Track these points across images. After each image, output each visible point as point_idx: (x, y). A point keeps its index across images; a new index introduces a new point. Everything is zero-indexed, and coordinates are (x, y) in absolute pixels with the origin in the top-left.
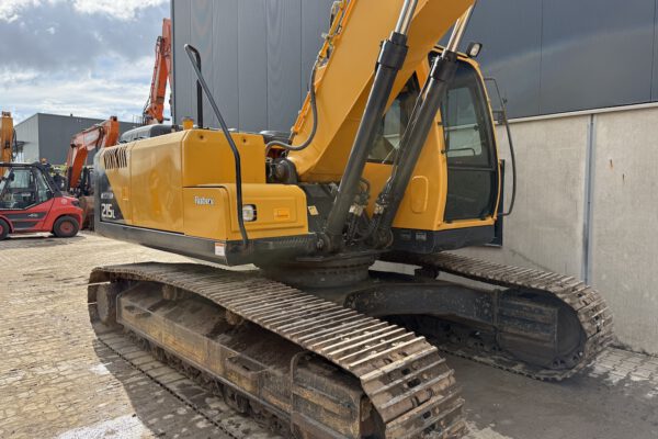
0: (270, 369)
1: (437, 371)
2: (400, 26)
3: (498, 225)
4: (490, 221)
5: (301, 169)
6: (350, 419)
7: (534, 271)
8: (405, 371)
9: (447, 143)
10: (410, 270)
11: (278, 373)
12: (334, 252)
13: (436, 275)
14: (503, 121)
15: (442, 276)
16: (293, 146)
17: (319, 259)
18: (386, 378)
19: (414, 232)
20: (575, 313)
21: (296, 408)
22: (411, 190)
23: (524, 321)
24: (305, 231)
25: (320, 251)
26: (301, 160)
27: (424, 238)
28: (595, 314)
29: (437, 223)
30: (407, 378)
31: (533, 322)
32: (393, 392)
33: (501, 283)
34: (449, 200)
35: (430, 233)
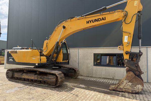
0: (45, 77)
1: (62, 74)
2: (58, 41)
3: (69, 61)
4: (67, 61)
5: (45, 54)
6: (54, 78)
7: (72, 67)
8: (59, 74)
9: (63, 52)
10: (58, 67)
11: (46, 77)
12: (49, 65)
13: (61, 68)
14: (69, 49)
15: (62, 68)
16: (43, 51)
17: (47, 66)
18: (58, 74)
19: (59, 62)
20: (76, 71)
21: (48, 79)
22: (59, 57)
23: (71, 72)
24: (46, 62)
25: (48, 65)
26: (45, 53)
27: (60, 63)
28: (78, 71)
29: (62, 61)
30: (60, 74)
31: (72, 72)
32: (59, 75)
33: (69, 68)
34: (63, 58)
35: (61, 62)
